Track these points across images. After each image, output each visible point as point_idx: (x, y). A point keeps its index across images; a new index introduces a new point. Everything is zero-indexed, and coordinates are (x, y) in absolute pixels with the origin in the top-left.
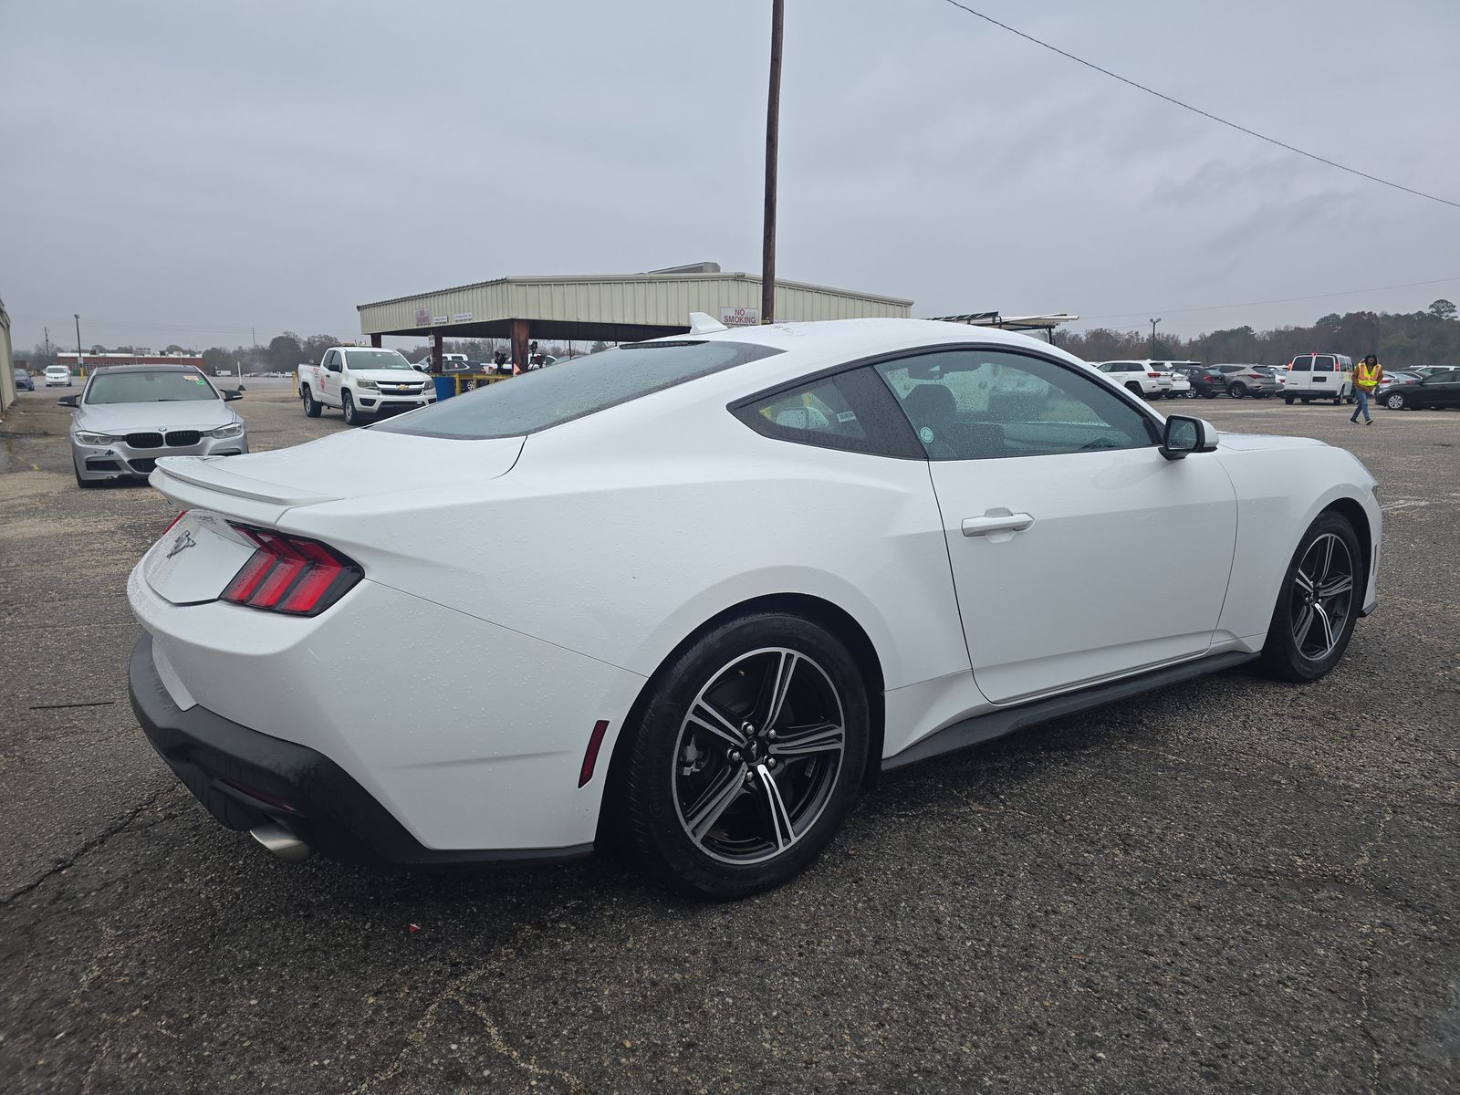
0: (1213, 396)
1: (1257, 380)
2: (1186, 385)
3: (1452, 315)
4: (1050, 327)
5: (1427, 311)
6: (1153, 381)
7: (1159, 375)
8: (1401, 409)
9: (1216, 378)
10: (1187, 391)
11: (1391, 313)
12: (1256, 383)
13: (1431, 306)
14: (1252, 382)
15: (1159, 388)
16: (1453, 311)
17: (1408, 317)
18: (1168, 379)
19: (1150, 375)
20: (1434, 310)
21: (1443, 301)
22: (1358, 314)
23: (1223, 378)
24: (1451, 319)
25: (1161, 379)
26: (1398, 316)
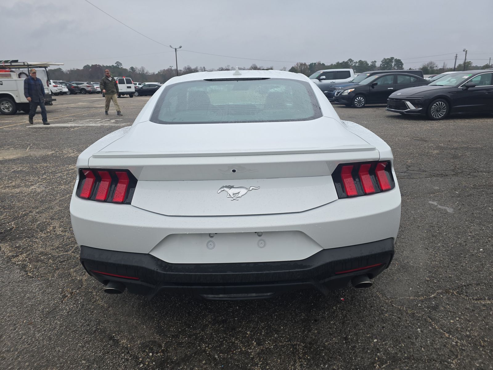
0: (76, 94)
1: (89, 87)
2: (66, 90)
3: (122, 66)
4: (45, 67)
5: (115, 65)
6: (56, 88)
7: (57, 86)
8: (138, 96)
9: (75, 87)
10: (67, 92)
11: (105, 65)
12: (89, 89)
13: (116, 63)
14: (88, 88)
15: (59, 91)
16: (121, 65)
17: (110, 67)
18: (61, 88)
19: (54, 86)
20: (116, 64)
21: (118, 62)
22: (95, 65)
23: (78, 87)
24: (122, 68)
25: (58, 88)
26: (107, 66)
